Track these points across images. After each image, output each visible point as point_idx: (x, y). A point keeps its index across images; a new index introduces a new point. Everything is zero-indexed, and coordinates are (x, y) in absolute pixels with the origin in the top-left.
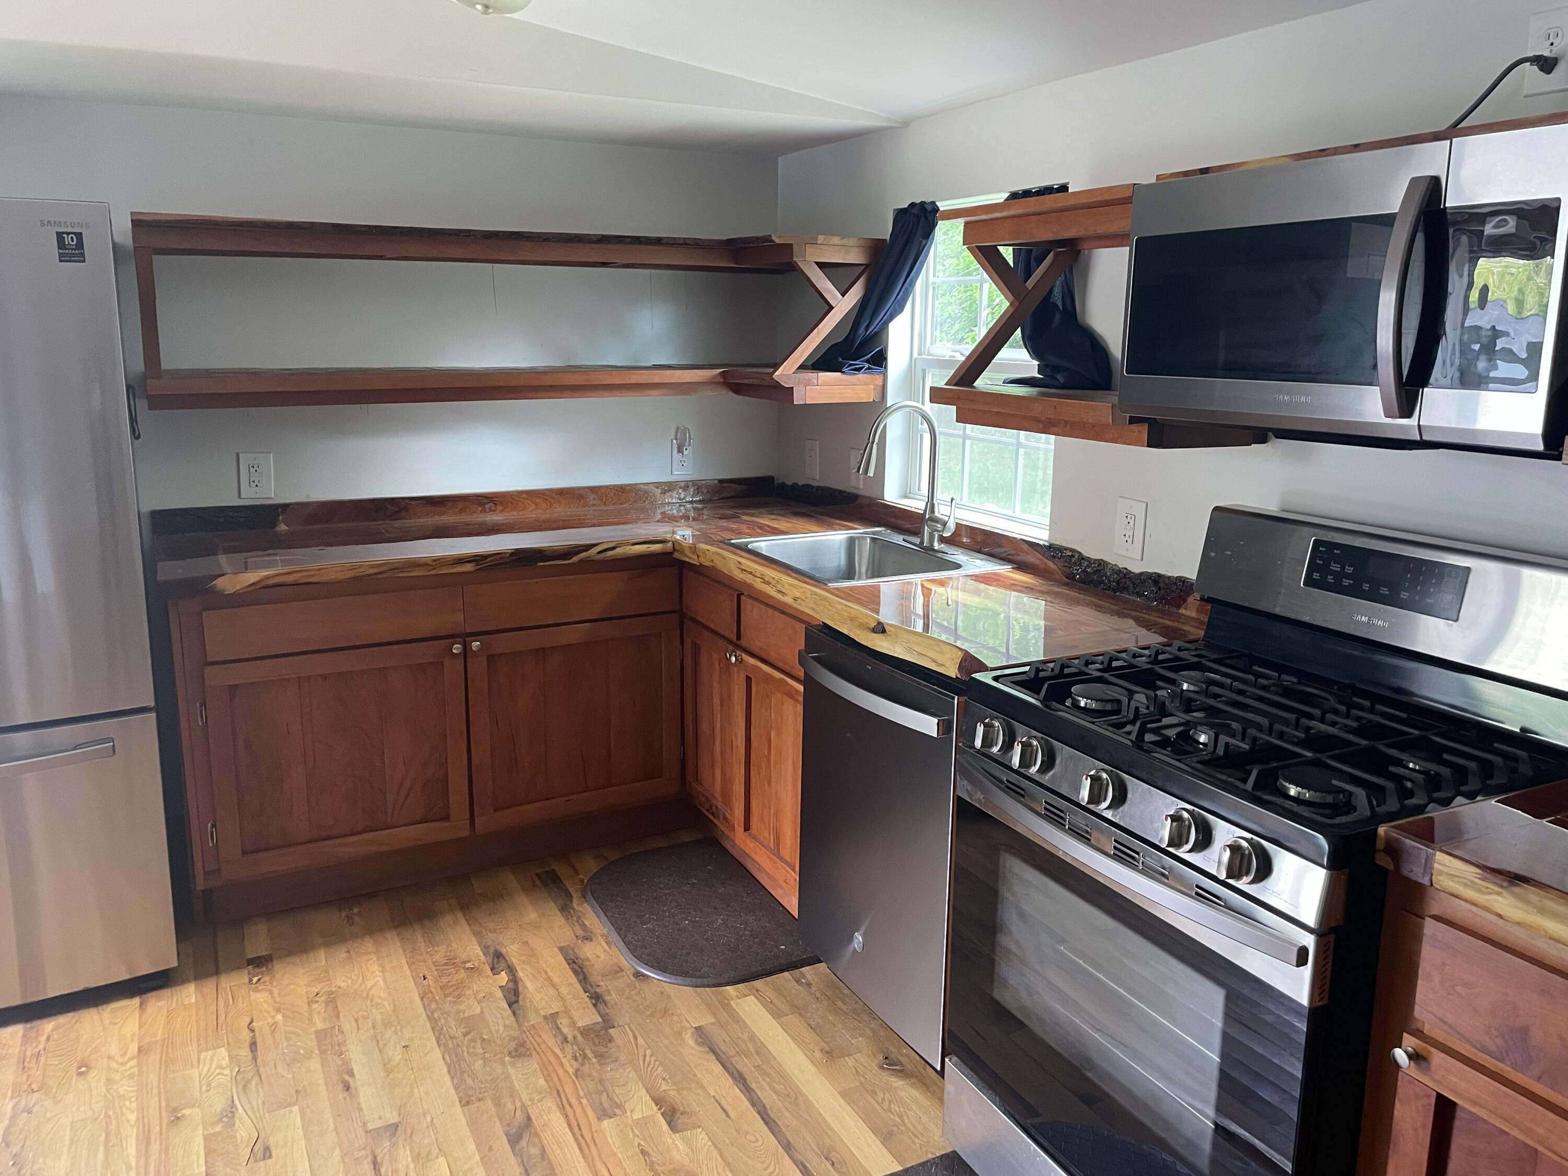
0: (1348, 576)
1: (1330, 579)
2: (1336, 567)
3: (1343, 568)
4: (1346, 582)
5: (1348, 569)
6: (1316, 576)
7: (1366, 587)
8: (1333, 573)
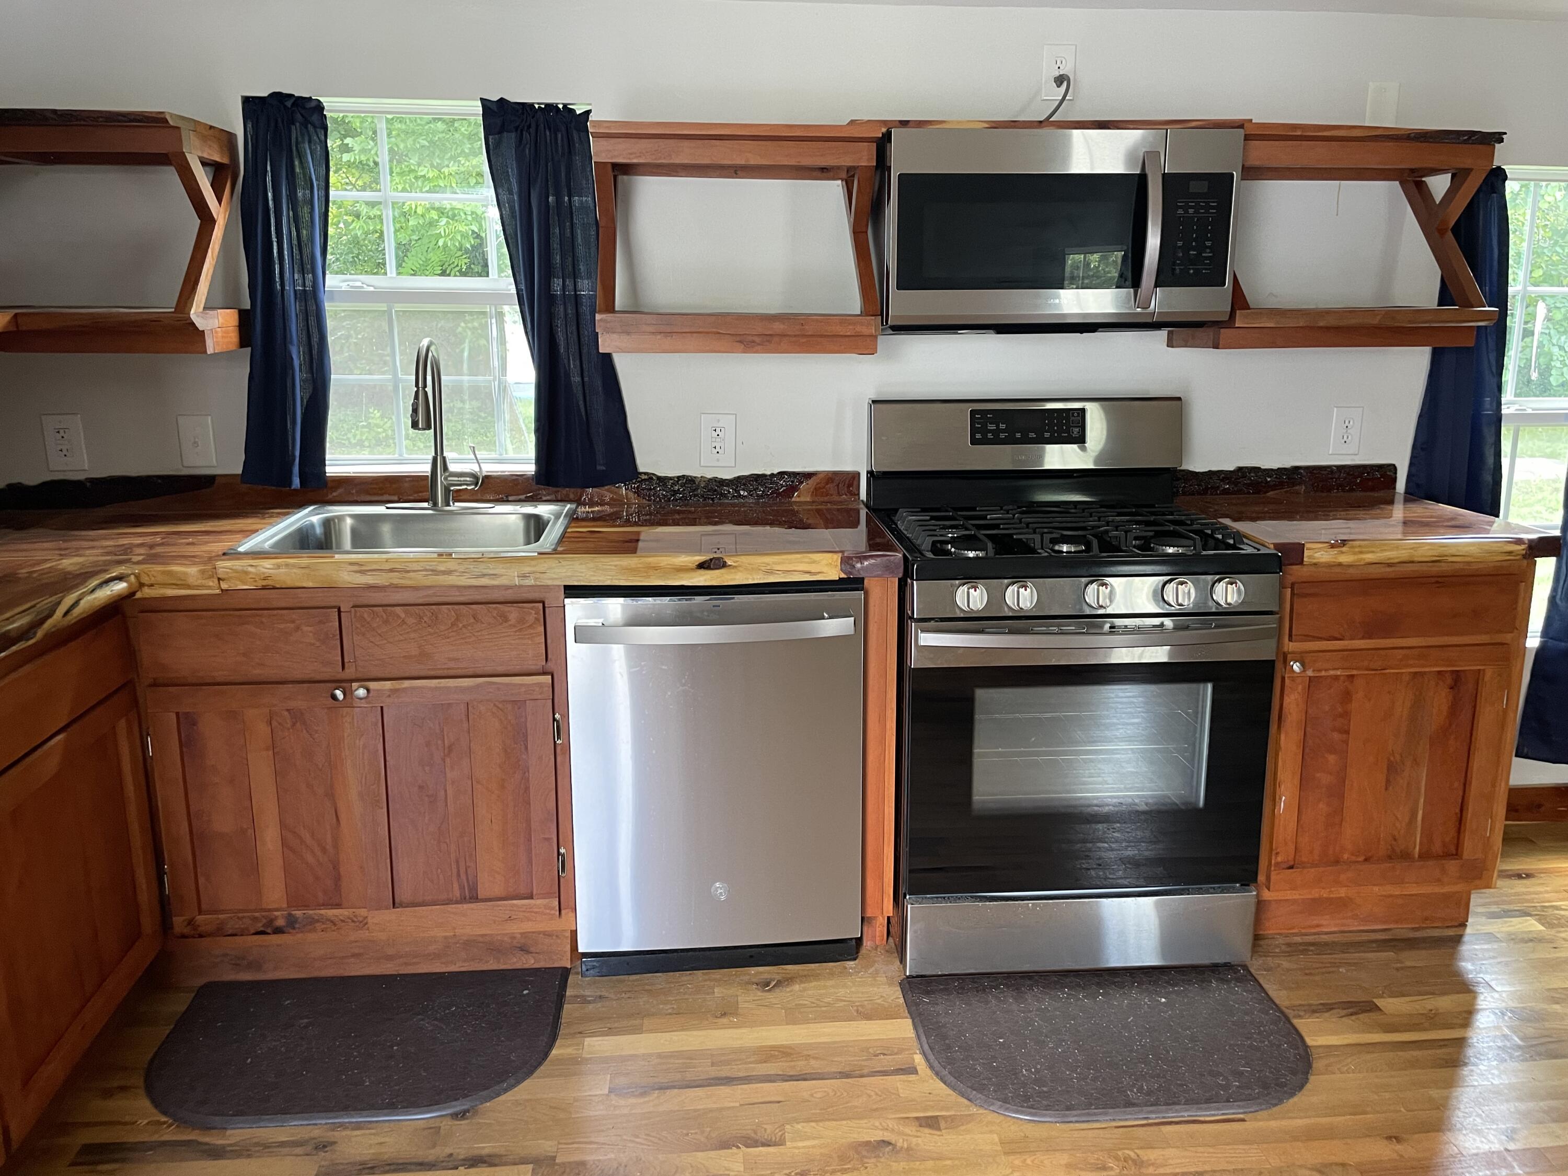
0: (1003, 431)
1: (990, 436)
2: (992, 427)
3: (998, 426)
4: (1002, 436)
5: (1002, 426)
6: (978, 436)
7: (1018, 435)
8: (990, 431)
